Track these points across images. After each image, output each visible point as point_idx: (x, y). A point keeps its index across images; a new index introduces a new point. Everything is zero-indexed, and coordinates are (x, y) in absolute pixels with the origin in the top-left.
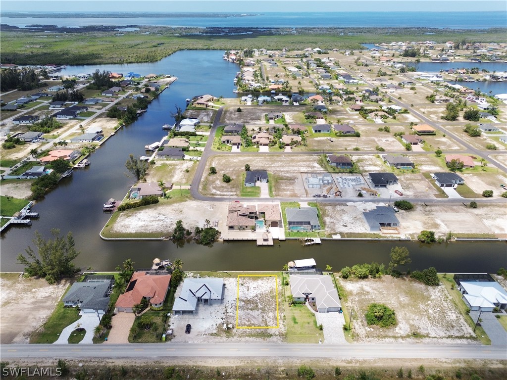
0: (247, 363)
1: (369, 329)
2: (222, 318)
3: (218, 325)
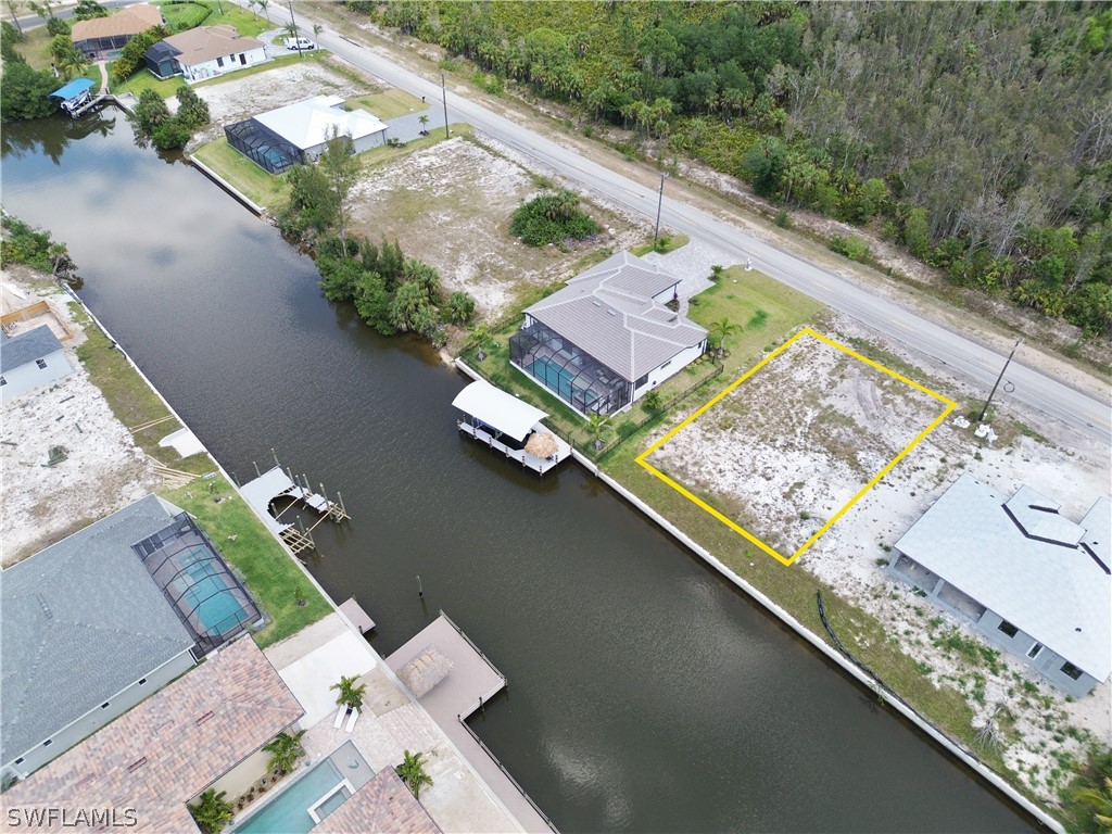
0: (973, 329)
1: (611, 230)
2: (978, 457)
3: (1005, 450)
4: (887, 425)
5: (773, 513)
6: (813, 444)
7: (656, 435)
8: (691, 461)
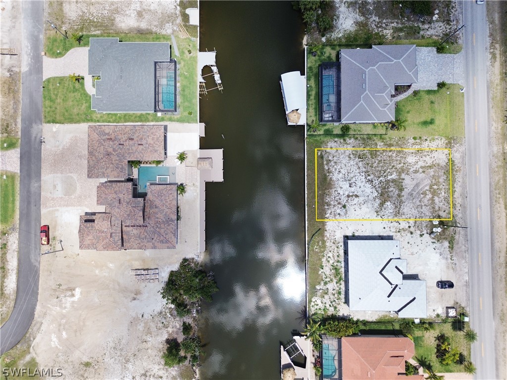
0: (499, 194)
1: (436, 16)
2: (421, 236)
3: (434, 241)
4: (411, 201)
5: (338, 197)
6: (379, 187)
7: (335, 141)
8: (335, 161)
